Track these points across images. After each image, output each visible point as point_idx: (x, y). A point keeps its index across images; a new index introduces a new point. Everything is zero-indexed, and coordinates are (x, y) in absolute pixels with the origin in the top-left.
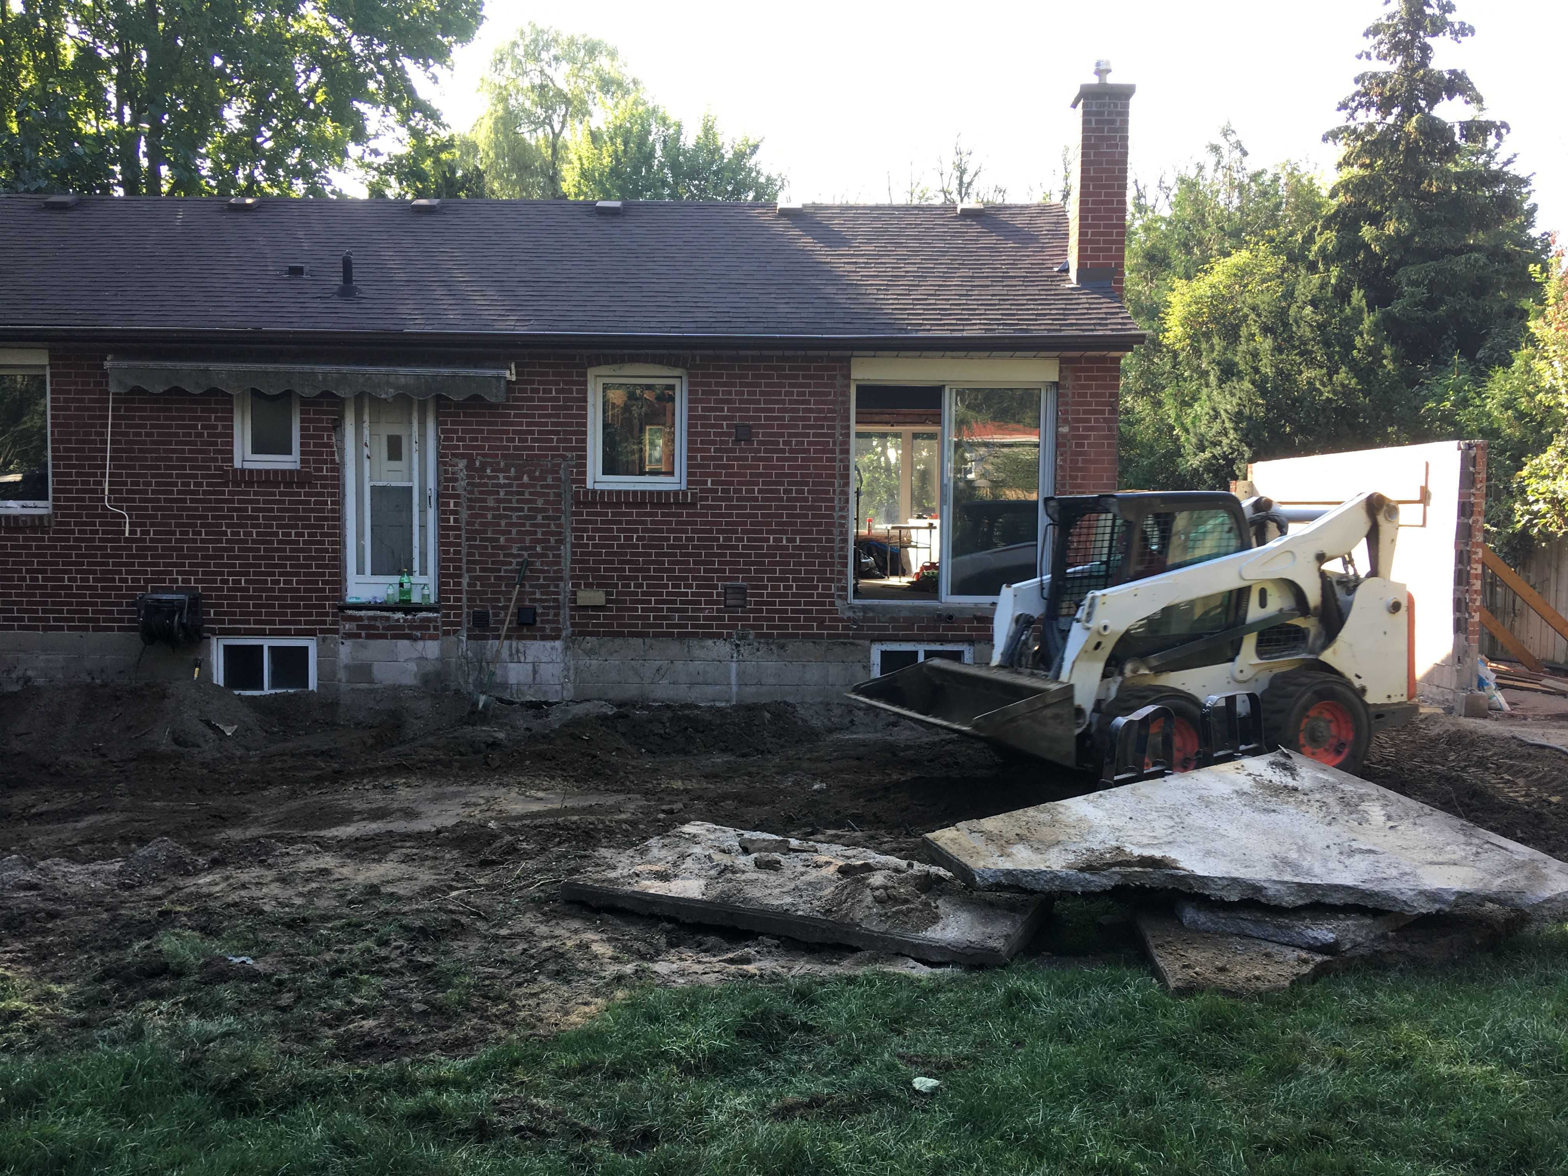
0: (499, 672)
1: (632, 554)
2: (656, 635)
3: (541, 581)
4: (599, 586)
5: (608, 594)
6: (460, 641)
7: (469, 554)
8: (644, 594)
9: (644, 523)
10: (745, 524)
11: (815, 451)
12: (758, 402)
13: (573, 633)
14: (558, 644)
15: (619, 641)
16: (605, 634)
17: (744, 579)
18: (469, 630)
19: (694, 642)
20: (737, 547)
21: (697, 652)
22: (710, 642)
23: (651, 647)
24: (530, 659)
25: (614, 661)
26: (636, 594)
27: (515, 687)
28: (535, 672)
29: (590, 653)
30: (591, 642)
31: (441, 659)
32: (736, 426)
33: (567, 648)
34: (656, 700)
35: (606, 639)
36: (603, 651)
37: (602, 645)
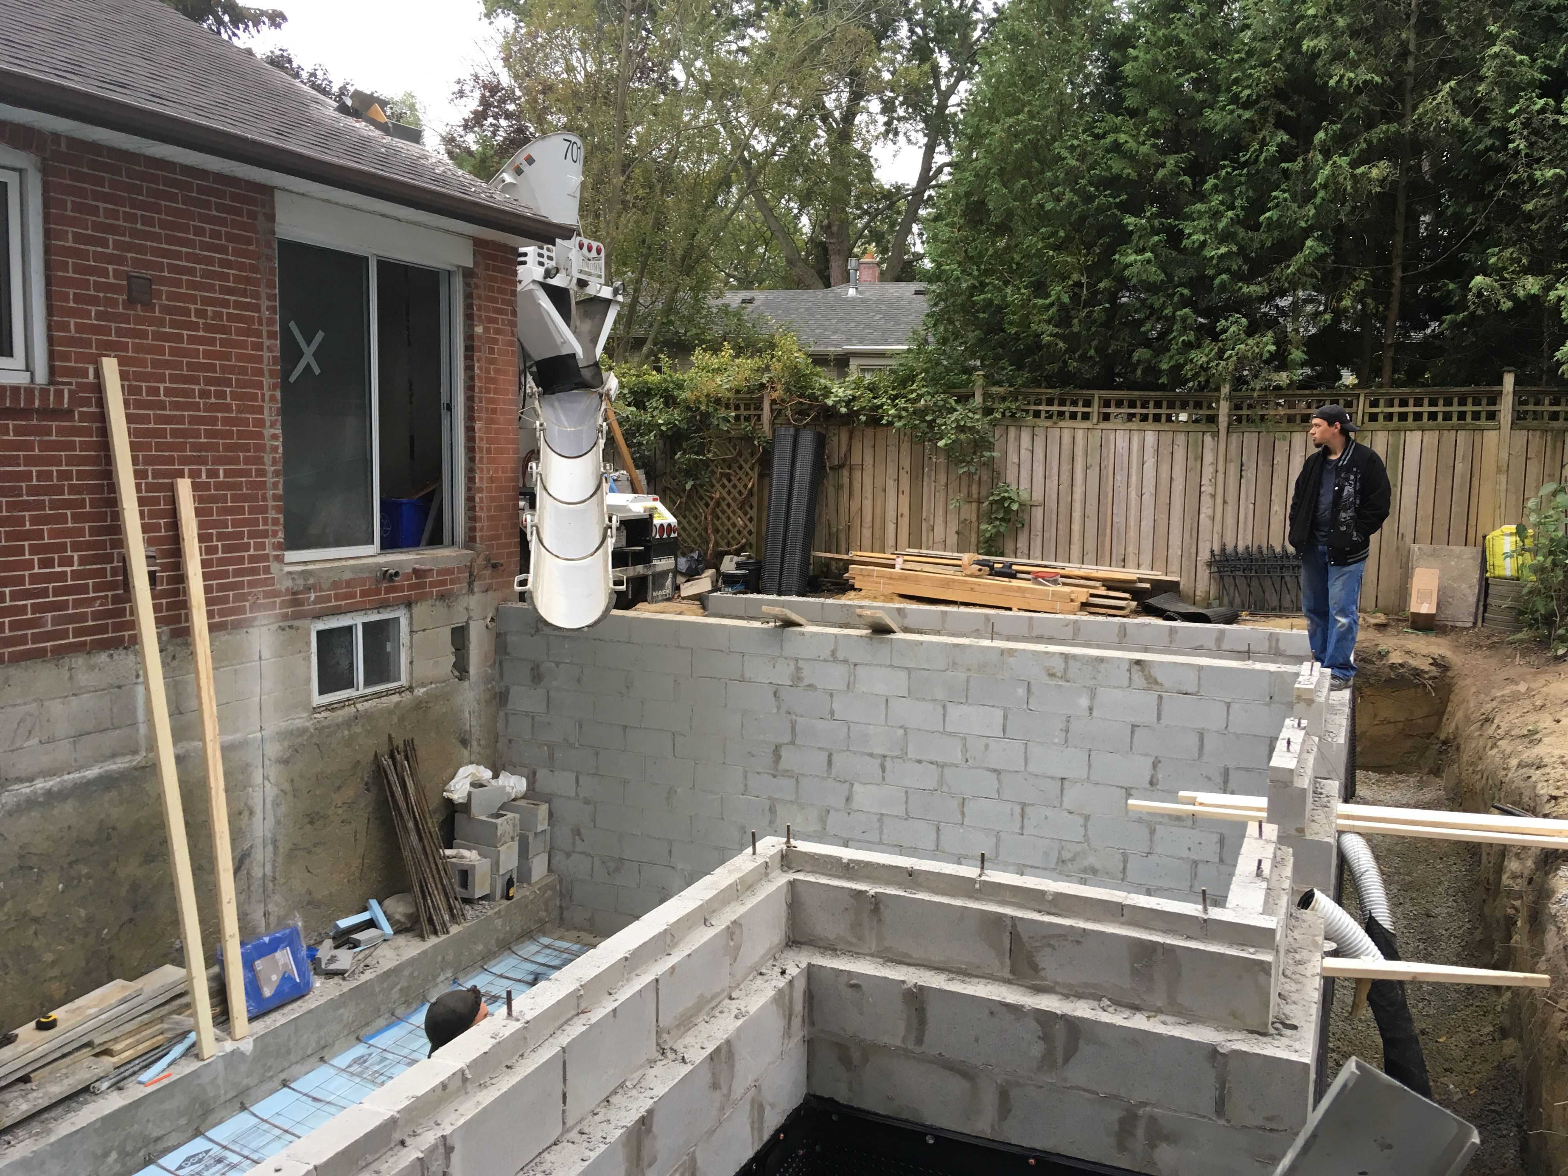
2: (16, 658)
11: (239, 332)
12: (157, 237)
17: (151, 542)
19: (79, 661)
21: (83, 678)
22: (103, 657)
32: (129, 278)
34: (20, 780)
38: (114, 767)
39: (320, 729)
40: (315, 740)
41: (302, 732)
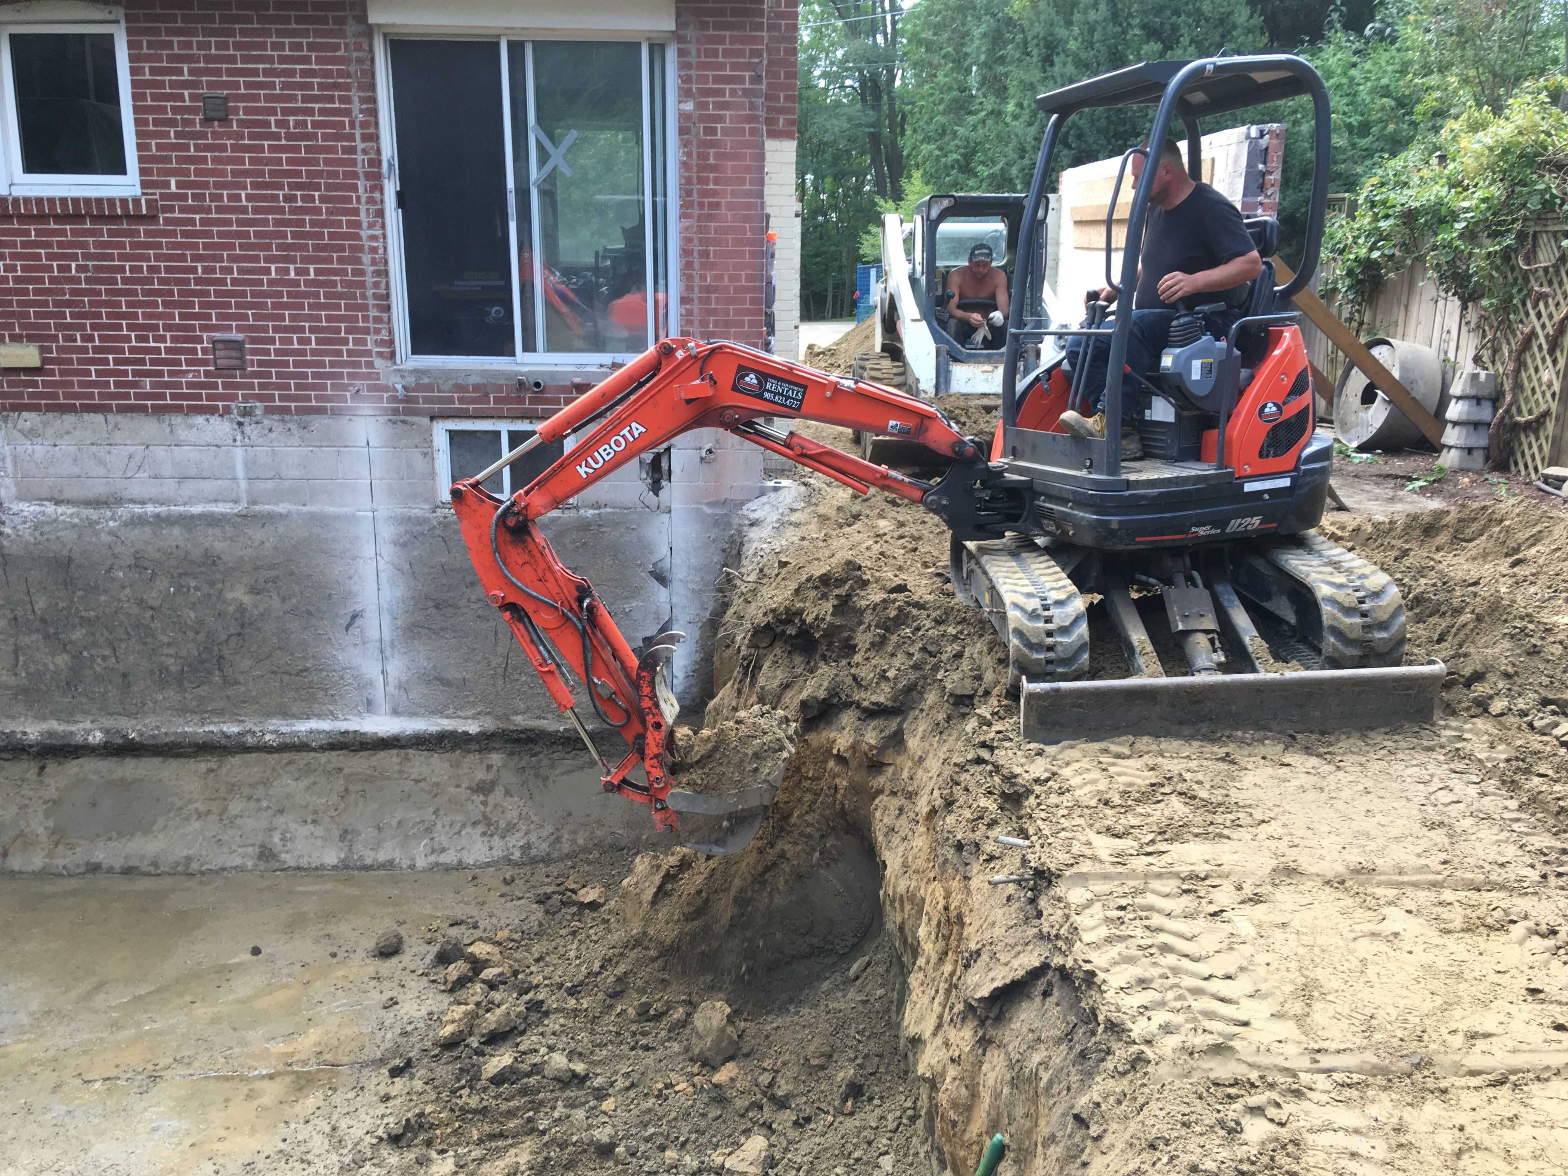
1: (73, 292)
2: (124, 410)
4: (31, 339)
5: (43, 350)
8: (96, 350)
9: (84, 245)
10: (232, 247)
11: (326, 137)
12: (232, 59)
15: (70, 419)
16: (50, 408)
17: (240, 329)
19: (177, 420)
20: (223, 282)
21: (183, 434)
22: (200, 420)
23: (116, 426)
25: (67, 447)
26: (85, 350)
29: (31, 434)
30: (30, 419)
32: (204, 98)
34: (133, 501)
35: (50, 415)
36: (49, 431)
37: (45, 424)
38: (216, 509)
39: (445, 524)
40: (438, 532)
41: (421, 521)
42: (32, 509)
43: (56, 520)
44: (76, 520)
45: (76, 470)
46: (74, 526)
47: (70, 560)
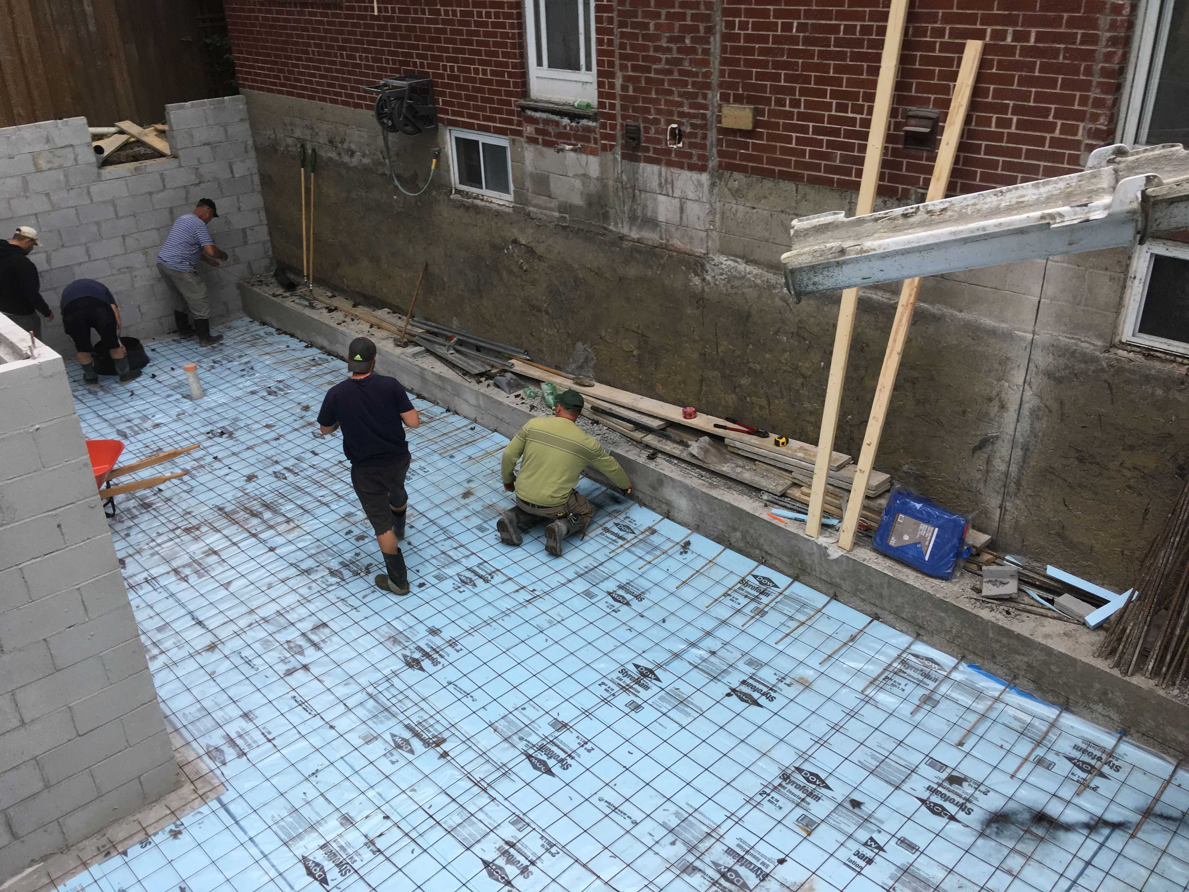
0: (650, 204)
1: (791, 53)
2: (814, 181)
3: (690, 89)
4: (750, 100)
5: (757, 112)
6: (615, 159)
7: (622, 46)
8: (800, 116)
13: (720, 166)
14: (704, 177)
15: (768, 183)
16: (754, 171)
18: (623, 147)
20: (932, 46)
22: (878, 201)
23: (804, 195)
24: (677, 193)
25: (762, 211)
26: (791, 116)
27: (663, 226)
28: (682, 210)
29: (737, 194)
30: (738, 179)
31: (600, 179)
33: (713, 185)
35: (754, 178)
36: (751, 194)
37: (750, 186)
39: (1118, 369)
40: (1106, 376)
41: (1088, 359)
42: (729, 262)
43: (743, 277)
44: (759, 281)
45: (766, 234)
46: (756, 285)
47: (749, 316)
